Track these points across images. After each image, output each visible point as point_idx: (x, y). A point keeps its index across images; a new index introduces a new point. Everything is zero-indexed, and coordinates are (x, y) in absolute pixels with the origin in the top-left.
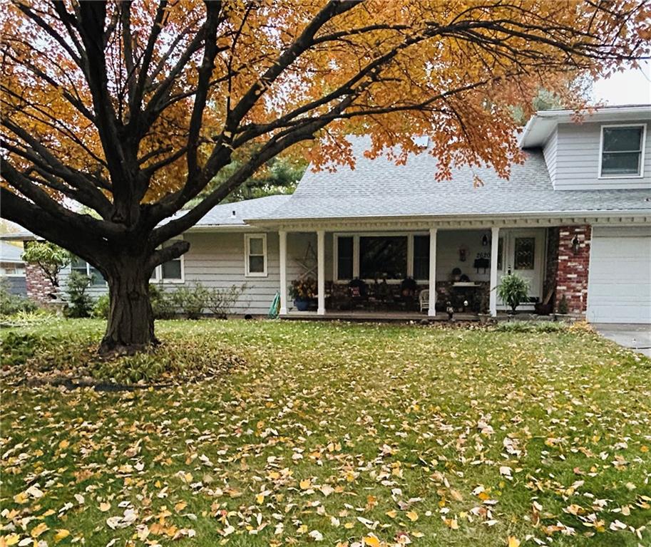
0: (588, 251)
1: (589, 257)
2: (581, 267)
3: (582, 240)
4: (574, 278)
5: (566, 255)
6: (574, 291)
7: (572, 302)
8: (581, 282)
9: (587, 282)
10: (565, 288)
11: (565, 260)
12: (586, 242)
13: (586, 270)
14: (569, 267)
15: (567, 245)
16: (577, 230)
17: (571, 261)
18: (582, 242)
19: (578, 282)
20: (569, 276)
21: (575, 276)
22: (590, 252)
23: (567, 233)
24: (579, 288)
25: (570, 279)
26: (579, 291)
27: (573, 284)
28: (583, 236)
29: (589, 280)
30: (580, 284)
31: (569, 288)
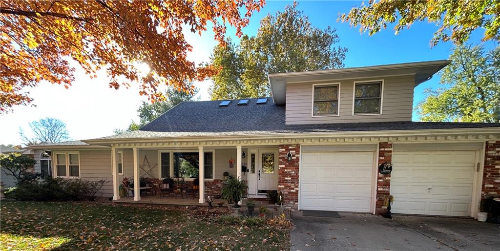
0: (298, 162)
1: (299, 166)
2: (294, 172)
3: (294, 154)
4: (289, 180)
5: (283, 164)
6: (289, 189)
7: (289, 196)
8: (294, 183)
9: (298, 183)
10: (283, 186)
11: (283, 168)
12: (297, 156)
13: (297, 174)
14: (286, 172)
15: (284, 158)
16: (290, 147)
17: (287, 168)
18: (294, 156)
19: (292, 183)
20: (286, 178)
21: (290, 178)
22: (300, 162)
23: (284, 150)
24: (292, 187)
25: (287, 180)
26: (293, 189)
27: (289, 184)
28: (294, 151)
29: (299, 182)
30: (293, 184)
31: (286, 187)
